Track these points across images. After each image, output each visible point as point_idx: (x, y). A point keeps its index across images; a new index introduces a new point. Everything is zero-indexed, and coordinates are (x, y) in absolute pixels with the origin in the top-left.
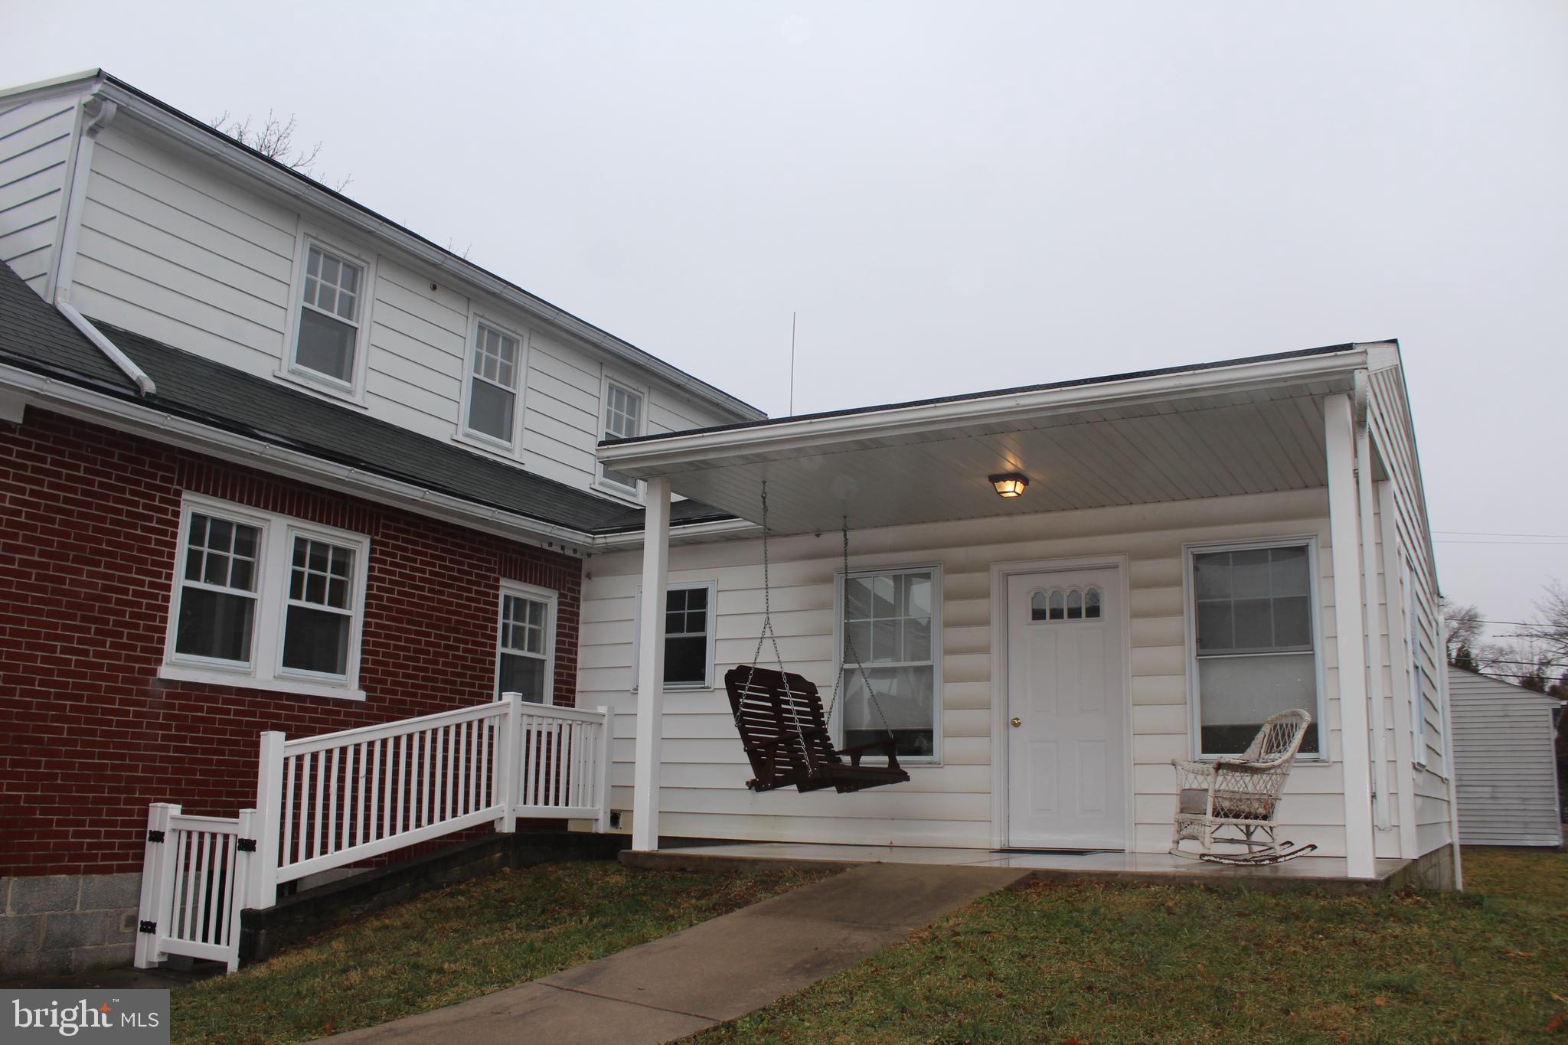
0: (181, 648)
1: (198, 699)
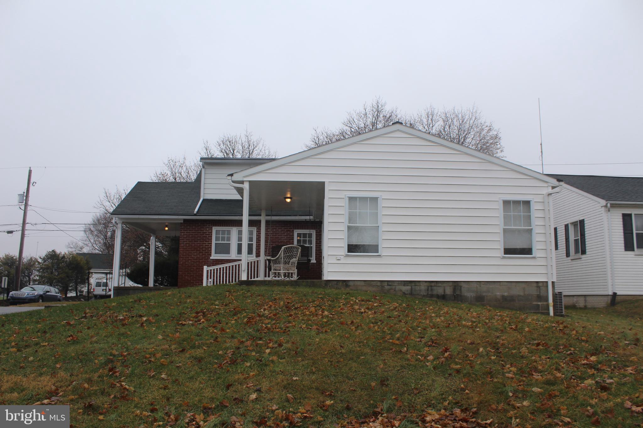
0: (216, 253)
1: (219, 262)
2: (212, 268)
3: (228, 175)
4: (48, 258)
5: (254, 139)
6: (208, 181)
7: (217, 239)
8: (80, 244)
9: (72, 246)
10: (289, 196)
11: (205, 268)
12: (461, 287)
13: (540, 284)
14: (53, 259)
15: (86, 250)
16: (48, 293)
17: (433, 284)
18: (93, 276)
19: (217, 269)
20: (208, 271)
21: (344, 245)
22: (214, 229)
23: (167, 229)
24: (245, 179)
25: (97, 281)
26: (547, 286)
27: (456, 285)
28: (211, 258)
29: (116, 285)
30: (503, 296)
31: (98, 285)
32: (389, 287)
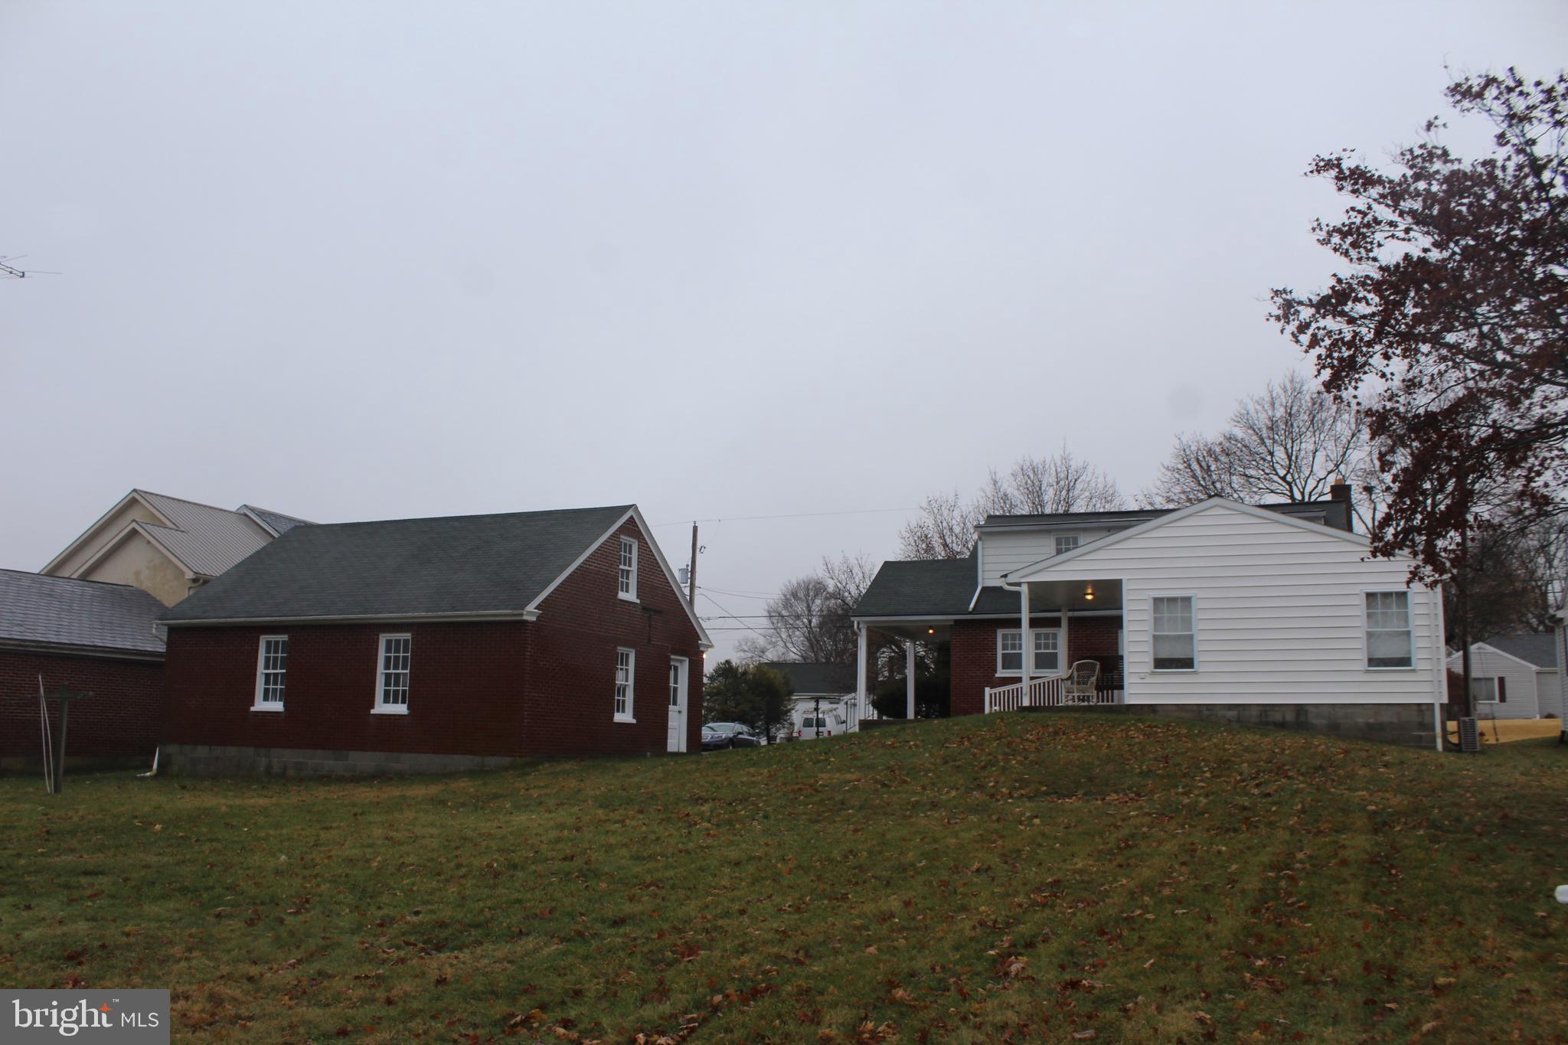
0: (1003, 668)
1: (1007, 681)
2: (997, 690)
3: (1002, 577)
4: (719, 676)
5: (1076, 463)
6: (987, 567)
7: (1005, 647)
8: (761, 642)
9: (746, 648)
10: (1090, 591)
11: (987, 690)
12: (1307, 711)
13: (1424, 708)
14: (726, 677)
15: (771, 656)
16: (740, 736)
17: (1267, 708)
18: (797, 708)
19: (1004, 692)
20: (991, 695)
21: (1149, 659)
22: (1000, 633)
23: (931, 631)
24: (1022, 580)
25: (805, 716)
26: (1433, 711)
27: (1300, 708)
28: (997, 675)
29: (862, 718)
30: (1368, 724)
31: (808, 723)
32: (1208, 712)
